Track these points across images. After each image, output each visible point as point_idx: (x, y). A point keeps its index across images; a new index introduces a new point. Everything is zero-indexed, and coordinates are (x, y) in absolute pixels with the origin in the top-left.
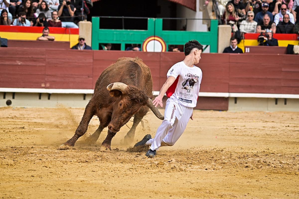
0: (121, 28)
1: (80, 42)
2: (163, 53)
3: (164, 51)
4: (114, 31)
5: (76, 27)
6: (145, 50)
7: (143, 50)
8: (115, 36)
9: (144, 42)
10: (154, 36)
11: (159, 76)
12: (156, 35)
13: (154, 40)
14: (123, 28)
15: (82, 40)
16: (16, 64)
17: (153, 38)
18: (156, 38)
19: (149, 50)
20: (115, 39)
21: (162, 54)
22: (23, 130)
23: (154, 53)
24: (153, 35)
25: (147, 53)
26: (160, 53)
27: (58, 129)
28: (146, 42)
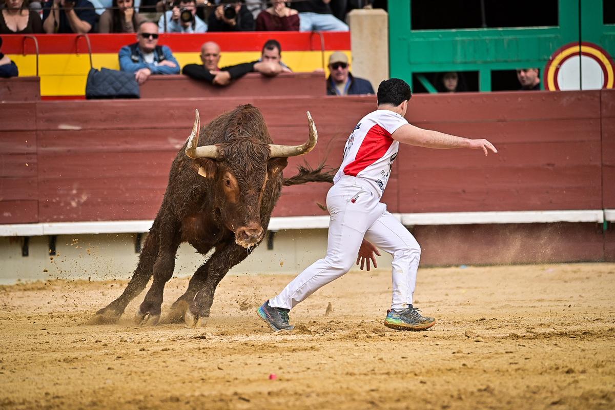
0: (479, 26)
1: (335, 72)
2: (610, 91)
3: (610, 86)
4: (455, 34)
5: (341, 27)
6: (552, 88)
7: (547, 87)
8: (459, 48)
9: (550, 62)
10: (580, 44)
11: (598, 163)
12: (583, 40)
13: (580, 53)
14: (484, 25)
15: (340, 68)
16: (167, 147)
17: (576, 49)
18: (585, 49)
19: (563, 87)
20: (459, 58)
21: (604, 95)
22: (203, 344)
23: (581, 92)
24: (577, 40)
25: (559, 94)
26: (600, 91)
27: (307, 336)
28: (555, 63)
